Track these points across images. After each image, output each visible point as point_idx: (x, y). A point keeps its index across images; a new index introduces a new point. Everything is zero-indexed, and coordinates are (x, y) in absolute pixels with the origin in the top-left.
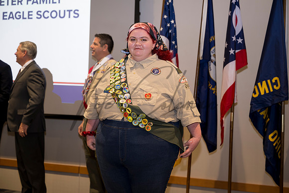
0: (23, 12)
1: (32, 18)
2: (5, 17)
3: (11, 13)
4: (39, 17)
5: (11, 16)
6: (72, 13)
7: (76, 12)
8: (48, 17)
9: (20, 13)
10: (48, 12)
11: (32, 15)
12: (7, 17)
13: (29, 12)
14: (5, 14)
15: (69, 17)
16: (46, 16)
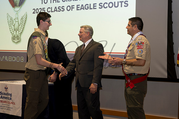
0: (90, 4)
1: (96, 8)
2: (78, 9)
3: (82, 5)
4: (101, 7)
5: (82, 7)
6: (123, 3)
7: (126, 2)
8: (107, 7)
9: (88, 5)
10: (107, 3)
11: (96, 6)
12: (80, 9)
13: (94, 4)
14: (78, 6)
15: (121, 6)
16: (105, 6)
